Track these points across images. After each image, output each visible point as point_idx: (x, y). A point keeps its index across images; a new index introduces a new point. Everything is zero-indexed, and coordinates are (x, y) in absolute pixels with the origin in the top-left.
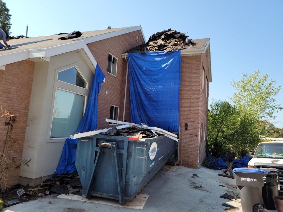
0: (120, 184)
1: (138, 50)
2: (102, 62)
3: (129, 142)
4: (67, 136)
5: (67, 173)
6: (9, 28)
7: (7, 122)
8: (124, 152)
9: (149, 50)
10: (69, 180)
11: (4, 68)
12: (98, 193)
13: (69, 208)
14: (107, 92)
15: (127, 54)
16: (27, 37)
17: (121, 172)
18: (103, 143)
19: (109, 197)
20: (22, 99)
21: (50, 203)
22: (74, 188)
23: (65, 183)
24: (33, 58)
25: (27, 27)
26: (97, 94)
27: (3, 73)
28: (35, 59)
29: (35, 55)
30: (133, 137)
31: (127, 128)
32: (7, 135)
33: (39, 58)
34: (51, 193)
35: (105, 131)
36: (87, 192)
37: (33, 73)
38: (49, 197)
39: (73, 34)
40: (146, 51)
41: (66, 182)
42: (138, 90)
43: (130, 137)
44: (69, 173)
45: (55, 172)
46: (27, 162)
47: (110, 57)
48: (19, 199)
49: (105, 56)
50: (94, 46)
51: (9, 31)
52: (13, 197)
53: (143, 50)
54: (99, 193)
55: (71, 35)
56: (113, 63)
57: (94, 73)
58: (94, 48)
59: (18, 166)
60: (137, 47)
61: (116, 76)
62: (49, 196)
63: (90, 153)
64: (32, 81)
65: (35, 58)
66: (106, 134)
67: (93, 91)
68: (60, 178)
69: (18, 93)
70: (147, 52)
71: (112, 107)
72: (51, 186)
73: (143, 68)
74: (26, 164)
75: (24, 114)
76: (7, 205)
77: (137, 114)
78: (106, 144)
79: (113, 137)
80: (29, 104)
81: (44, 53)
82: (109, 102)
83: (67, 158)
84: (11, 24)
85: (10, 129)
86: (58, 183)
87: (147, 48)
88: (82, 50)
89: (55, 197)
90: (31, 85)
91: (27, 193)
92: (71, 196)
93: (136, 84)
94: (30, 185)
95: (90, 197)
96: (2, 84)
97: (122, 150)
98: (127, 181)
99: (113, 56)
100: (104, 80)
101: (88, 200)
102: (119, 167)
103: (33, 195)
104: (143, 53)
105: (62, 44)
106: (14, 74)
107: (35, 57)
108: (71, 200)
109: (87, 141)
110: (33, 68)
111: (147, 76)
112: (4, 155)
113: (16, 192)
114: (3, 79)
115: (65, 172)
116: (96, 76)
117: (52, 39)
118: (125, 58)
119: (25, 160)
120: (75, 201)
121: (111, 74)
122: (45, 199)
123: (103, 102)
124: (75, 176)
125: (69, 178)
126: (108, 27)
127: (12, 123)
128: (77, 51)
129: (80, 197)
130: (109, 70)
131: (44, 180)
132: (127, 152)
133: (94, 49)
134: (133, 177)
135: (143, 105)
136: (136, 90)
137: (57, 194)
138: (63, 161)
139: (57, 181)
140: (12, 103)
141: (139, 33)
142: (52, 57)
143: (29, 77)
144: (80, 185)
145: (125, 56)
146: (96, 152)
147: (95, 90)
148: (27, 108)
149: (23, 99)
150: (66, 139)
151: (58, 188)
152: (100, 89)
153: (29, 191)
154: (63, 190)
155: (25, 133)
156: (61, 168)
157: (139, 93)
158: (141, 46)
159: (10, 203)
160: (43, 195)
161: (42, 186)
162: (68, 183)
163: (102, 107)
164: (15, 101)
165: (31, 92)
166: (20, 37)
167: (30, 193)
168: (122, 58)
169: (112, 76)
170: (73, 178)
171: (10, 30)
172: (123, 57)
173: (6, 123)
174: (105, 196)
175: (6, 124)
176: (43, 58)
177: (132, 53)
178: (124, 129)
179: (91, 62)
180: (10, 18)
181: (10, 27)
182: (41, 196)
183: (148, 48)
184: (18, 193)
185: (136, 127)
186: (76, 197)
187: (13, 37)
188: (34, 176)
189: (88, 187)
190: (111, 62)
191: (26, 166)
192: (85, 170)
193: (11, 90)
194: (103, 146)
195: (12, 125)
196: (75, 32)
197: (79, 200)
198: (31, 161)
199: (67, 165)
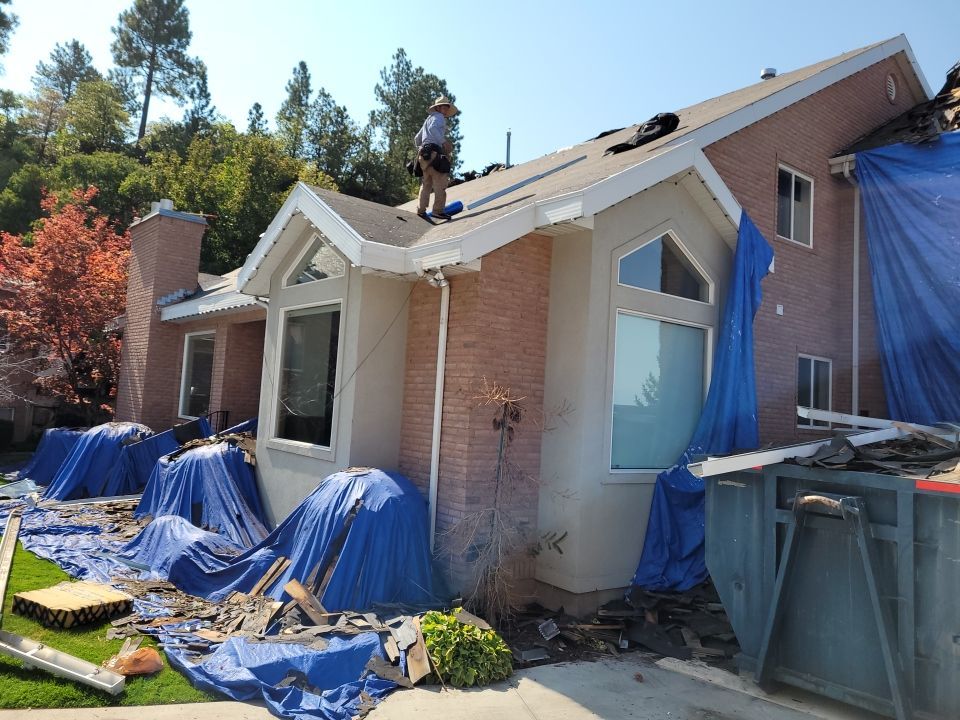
0: (895, 660)
1: (897, 131)
2: (755, 201)
3: (917, 497)
4: (656, 466)
5: (673, 589)
6: (456, 149)
7: (499, 419)
8: (901, 535)
9: (953, 123)
10: (684, 614)
11: (477, 267)
12: (800, 678)
13: (705, 707)
14: (780, 310)
15: (852, 157)
16: (509, 167)
17: (892, 611)
18: (807, 498)
19: (849, 700)
20: (525, 352)
21: (639, 678)
22: (705, 641)
23: (673, 621)
24: (549, 226)
25: (509, 135)
26: (748, 319)
27: (476, 280)
28: (555, 228)
29: (555, 216)
30: (934, 478)
31: (890, 443)
32: (500, 457)
33: (565, 223)
34: (635, 646)
35: (804, 451)
36: (761, 666)
37: (549, 270)
38: (631, 661)
39: (651, 125)
40: (939, 130)
41: (676, 618)
42: (912, 292)
43: (922, 478)
44: (680, 589)
45: (632, 580)
46: (557, 538)
47: (784, 178)
48: (546, 649)
49: (765, 179)
50: (724, 153)
51: (456, 158)
52: (532, 642)
53: (925, 128)
54: (805, 677)
55: (647, 130)
56: (797, 198)
57: (733, 246)
58: (725, 157)
59: (533, 550)
60: (892, 121)
61: (811, 246)
62: (630, 656)
63: (755, 530)
64: (547, 295)
65: (555, 224)
66: (814, 464)
67: (737, 309)
68: (655, 601)
69: (516, 335)
70: (946, 133)
71: (804, 364)
72: (629, 623)
73: (929, 201)
74: (554, 544)
75: (534, 396)
76: (521, 661)
77: (916, 384)
78: (817, 501)
79: (846, 478)
80: (544, 363)
81: (580, 203)
82: (791, 344)
83: (668, 537)
84: (462, 138)
85: (506, 438)
86: (650, 618)
87: (943, 119)
88: (691, 171)
89: (650, 662)
90: (546, 309)
91: (567, 633)
92: (701, 669)
93: (902, 268)
94: (567, 611)
95: (773, 685)
96: (476, 310)
97: (886, 529)
98: (923, 651)
99: (794, 173)
100: (772, 268)
101: (765, 694)
102: (881, 592)
103: (582, 644)
104: (925, 142)
105: (625, 166)
106: (503, 280)
107: (553, 220)
108: (703, 683)
109: (742, 485)
110: (549, 257)
111: (951, 231)
112: (497, 512)
113: (535, 627)
114: (477, 297)
115: (667, 585)
116: (741, 257)
117: (585, 157)
118: (847, 173)
119: (551, 535)
120: (717, 687)
121: (792, 240)
122: (619, 664)
123: (768, 344)
124: (702, 603)
125: (684, 606)
126: (762, 73)
127: (509, 422)
128: (675, 181)
129: (735, 677)
130: (783, 228)
131: (604, 600)
132: (911, 539)
133: (725, 162)
134: (950, 639)
135: (943, 347)
136: (904, 289)
137: (653, 655)
138: (655, 547)
139: (649, 610)
140: (503, 365)
141: (898, 65)
142: (600, 212)
143: (539, 285)
144: (726, 637)
145: (845, 164)
146: (780, 528)
147: (741, 305)
148: (540, 377)
149: (528, 351)
150: (659, 476)
151: (655, 635)
152: (758, 299)
153: (572, 630)
154: (669, 643)
155: (539, 452)
156: (652, 570)
157: (918, 302)
158: (911, 115)
159: (527, 656)
160: (612, 649)
161: (603, 620)
162: (682, 623)
163: (768, 365)
164: (508, 360)
165: (546, 330)
166: (490, 169)
167: (576, 637)
168: (832, 175)
169: (797, 247)
170: (696, 610)
171: (458, 155)
172: (835, 171)
173: (495, 420)
174: (831, 690)
175: (497, 425)
176: (575, 223)
177: (873, 147)
178: (877, 445)
179: (721, 208)
180: (457, 121)
181: (459, 146)
182: (607, 651)
183: (950, 115)
184: (543, 629)
185: (929, 439)
186: (718, 676)
187: (474, 172)
188: (577, 586)
189: (764, 649)
190: (790, 197)
191: (554, 551)
192: (743, 585)
193: (499, 326)
194: (807, 509)
195: (510, 429)
196: (656, 118)
197: (731, 687)
198: (567, 539)
199: (668, 562)
